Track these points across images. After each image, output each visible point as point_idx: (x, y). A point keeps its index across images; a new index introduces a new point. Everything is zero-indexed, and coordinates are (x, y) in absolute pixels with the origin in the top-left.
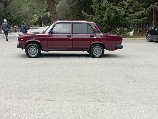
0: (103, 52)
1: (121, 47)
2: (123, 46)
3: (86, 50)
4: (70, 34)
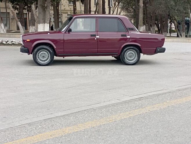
0: (139, 57)
1: (163, 50)
2: (165, 48)
3: (116, 55)
4: (94, 33)
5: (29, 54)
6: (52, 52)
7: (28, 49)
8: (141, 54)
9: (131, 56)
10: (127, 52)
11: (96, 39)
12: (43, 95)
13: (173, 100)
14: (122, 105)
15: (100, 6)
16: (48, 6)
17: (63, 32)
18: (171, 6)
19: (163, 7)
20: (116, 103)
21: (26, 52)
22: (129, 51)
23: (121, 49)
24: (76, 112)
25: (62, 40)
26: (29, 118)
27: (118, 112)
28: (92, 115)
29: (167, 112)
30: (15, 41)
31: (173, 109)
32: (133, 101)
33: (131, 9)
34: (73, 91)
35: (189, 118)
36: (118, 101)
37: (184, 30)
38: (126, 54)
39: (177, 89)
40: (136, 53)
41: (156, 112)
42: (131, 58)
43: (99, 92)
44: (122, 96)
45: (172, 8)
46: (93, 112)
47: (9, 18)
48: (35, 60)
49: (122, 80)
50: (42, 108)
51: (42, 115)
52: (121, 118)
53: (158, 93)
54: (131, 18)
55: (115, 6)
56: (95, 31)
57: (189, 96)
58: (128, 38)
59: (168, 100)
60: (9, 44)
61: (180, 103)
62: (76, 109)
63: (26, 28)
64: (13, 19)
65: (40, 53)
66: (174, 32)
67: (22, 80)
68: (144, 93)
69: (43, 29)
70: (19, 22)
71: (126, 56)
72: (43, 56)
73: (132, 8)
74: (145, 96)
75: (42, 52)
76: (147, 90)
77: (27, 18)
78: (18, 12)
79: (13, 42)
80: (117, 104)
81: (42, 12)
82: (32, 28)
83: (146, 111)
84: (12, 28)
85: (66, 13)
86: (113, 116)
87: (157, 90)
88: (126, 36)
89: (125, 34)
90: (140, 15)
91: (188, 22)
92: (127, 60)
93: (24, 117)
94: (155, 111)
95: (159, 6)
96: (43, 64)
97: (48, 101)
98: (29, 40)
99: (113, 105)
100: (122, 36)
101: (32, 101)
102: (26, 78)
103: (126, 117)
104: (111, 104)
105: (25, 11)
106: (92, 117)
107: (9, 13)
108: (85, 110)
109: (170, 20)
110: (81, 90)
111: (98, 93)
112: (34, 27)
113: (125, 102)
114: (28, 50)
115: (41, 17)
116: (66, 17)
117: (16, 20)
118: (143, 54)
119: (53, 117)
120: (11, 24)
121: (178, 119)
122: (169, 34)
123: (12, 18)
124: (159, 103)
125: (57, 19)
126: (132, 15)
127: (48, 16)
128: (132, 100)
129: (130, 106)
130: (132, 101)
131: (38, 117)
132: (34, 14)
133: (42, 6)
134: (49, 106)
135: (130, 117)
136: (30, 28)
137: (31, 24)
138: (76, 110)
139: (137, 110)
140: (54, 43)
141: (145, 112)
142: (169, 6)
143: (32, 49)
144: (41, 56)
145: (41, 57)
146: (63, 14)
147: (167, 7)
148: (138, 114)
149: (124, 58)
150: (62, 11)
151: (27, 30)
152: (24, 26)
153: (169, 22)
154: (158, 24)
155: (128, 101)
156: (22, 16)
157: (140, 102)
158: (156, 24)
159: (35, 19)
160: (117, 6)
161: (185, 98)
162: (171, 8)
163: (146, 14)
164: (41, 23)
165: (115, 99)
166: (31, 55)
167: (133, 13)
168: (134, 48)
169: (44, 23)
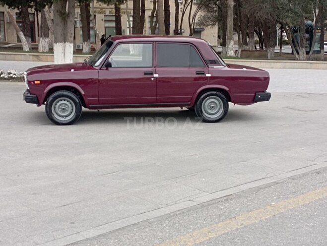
0: (226, 109)
2: (270, 94)
3: (188, 105)
4: (150, 69)
5: (38, 106)
6: (78, 101)
7: (37, 97)
8: (229, 103)
9: (213, 107)
10: (206, 101)
11: (153, 79)
12: (63, 191)
13: (282, 200)
14: (197, 213)
15: (160, 5)
16: (71, 13)
17: (97, 68)
18: (282, 6)
19: (268, 6)
20: (186, 207)
21: (34, 103)
22: (209, 99)
23: (196, 96)
24: (120, 229)
25: (96, 80)
26: (39, 242)
27: (190, 228)
28: (145, 234)
29: (272, 227)
30: (15, 73)
31: (281, 220)
32: (216, 203)
33: (214, 6)
34: (115, 181)
35: (308, 241)
36: (191, 204)
37: (305, 45)
38: (204, 104)
39: (289, 175)
40: (222, 102)
41: (253, 228)
42: (212, 110)
43: (158, 184)
44: (198, 191)
45: (283, 9)
46: (147, 229)
47: (4, 21)
48: (50, 115)
49: (197, 157)
50: (63, 221)
51: (61, 236)
52: (195, 241)
53: (257, 184)
54: (214, 21)
55: (185, 3)
56: (151, 66)
57: (308, 191)
58: (208, 77)
59: (273, 201)
60: (3, 77)
61: (294, 208)
62: (118, 222)
63: (33, 40)
64: (10, 23)
65: (58, 104)
66: (287, 44)
67: (27, 157)
68: (234, 185)
69: (63, 51)
70: (21, 33)
71: (204, 107)
72: (64, 109)
73: (216, 4)
74: (236, 191)
75: (60, 102)
76: (239, 179)
77: (34, 22)
78: (18, 11)
79: (11, 75)
80: (189, 210)
81: (61, 22)
82: (43, 41)
83: (238, 225)
84: (9, 40)
85: (102, 13)
86: (182, 237)
87: (256, 178)
88: (204, 74)
89: (202, 70)
90: (228, 22)
91: (311, 29)
92: (206, 114)
93: (32, 241)
94: (251, 225)
95: (261, 5)
96: (64, 122)
97: (71, 204)
98: (39, 82)
99: (182, 212)
100: (197, 74)
101: (44, 204)
102: (35, 152)
103: (203, 238)
104: (179, 211)
105: (31, 10)
106: (147, 239)
107: (3, 12)
108: (134, 225)
109: (280, 25)
110: (129, 179)
111: (157, 186)
112: (47, 40)
113: (203, 206)
114: (38, 99)
115: (59, 30)
116: (102, 20)
117: (16, 29)
118: (233, 104)
119: (80, 240)
120: (7, 32)
121: (289, 243)
122: (279, 48)
123: (8, 21)
124: (260, 208)
125: (86, 25)
126: (215, 15)
127: (71, 30)
128: (213, 201)
129: (210, 214)
130: (213, 204)
131: (54, 240)
132: (48, 19)
133: (61, 12)
134: (73, 216)
135: (210, 239)
136: (40, 41)
137: (42, 34)
138: (119, 224)
139: (222, 223)
140: (81, 87)
141: (234, 228)
142: (278, 6)
143: (44, 96)
144: (59, 108)
145: (60, 110)
146: (97, 15)
147: (275, 7)
148: (223, 232)
149: (201, 110)
150: (95, 9)
151: (35, 42)
152: (29, 37)
153: (278, 28)
154: (260, 31)
155: (206, 204)
156: (25, 20)
157: (227, 205)
158: (255, 31)
159: (49, 27)
160: (190, 4)
161: (302, 196)
162: (281, 9)
163: (238, 15)
164: (58, 42)
165: (185, 199)
166: (43, 107)
167: (217, 13)
168: (218, 93)
169: (65, 42)
